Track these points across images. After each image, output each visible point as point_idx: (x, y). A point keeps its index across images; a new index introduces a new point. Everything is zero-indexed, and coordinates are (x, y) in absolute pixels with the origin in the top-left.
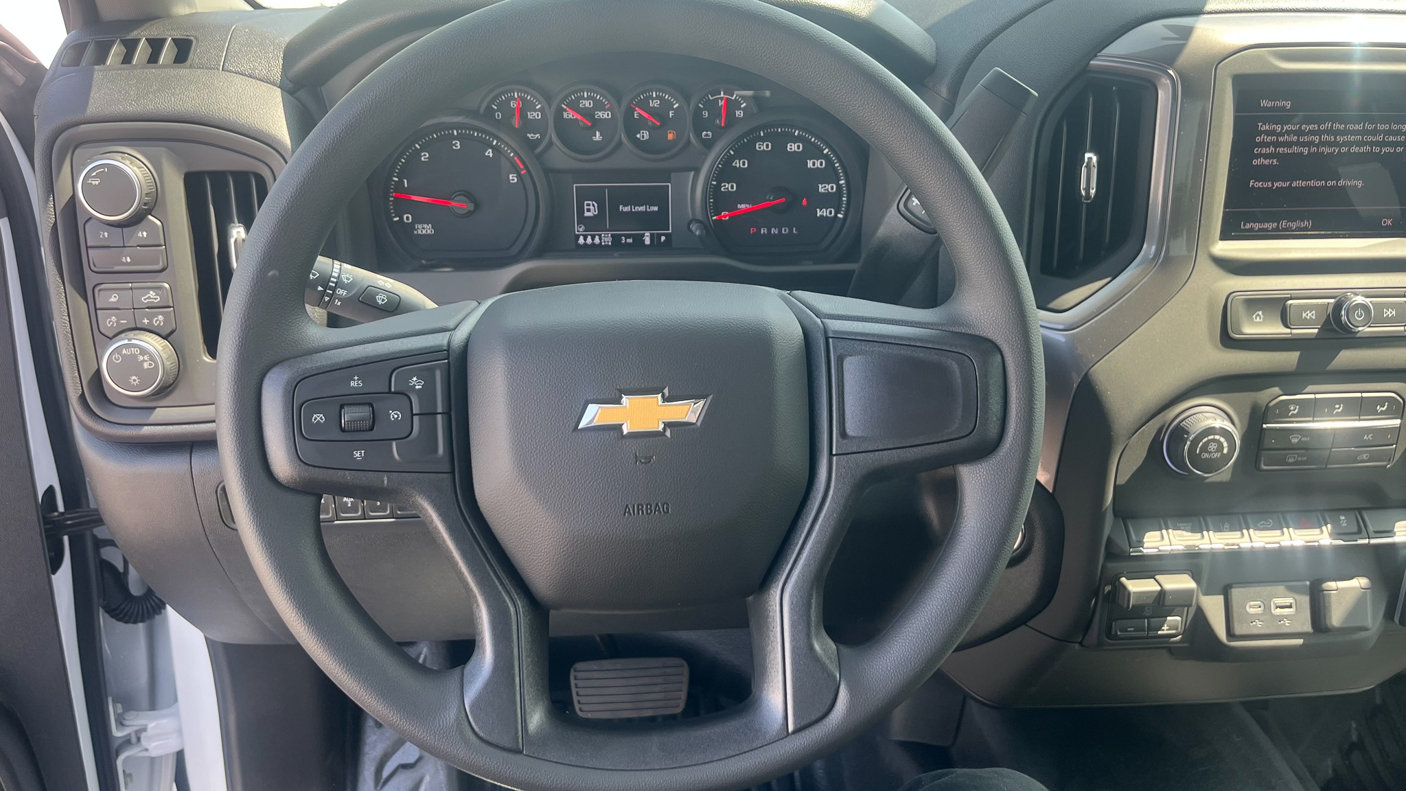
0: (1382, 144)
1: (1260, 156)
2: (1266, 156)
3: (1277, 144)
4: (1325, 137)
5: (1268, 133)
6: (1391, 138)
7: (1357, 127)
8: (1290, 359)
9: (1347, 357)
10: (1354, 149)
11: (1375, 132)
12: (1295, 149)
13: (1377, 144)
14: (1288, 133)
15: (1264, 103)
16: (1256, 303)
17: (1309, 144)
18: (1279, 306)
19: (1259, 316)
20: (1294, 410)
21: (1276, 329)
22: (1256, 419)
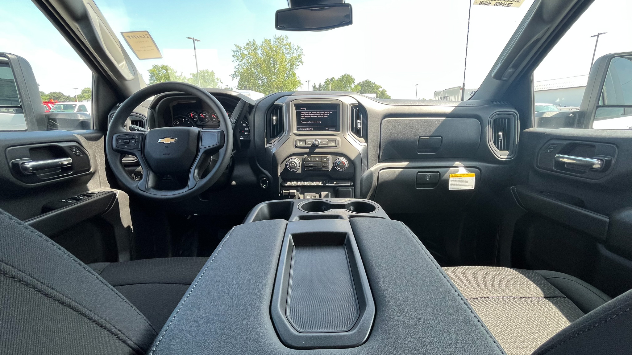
0: (324, 115)
2: (303, 117)
3: (305, 116)
4: (313, 114)
5: (303, 114)
7: (318, 113)
8: (307, 150)
9: (317, 150)
10: (318, 116)
11: (322, 113)
12: (308, 116)
14: (306, 114)
15: (301, 109)
16: (300, 141)
17: (311, 115)
18: (304, 141)
19: (301, 143)
20: (309, 159)
21: (304, 145)
22: (303, 161)
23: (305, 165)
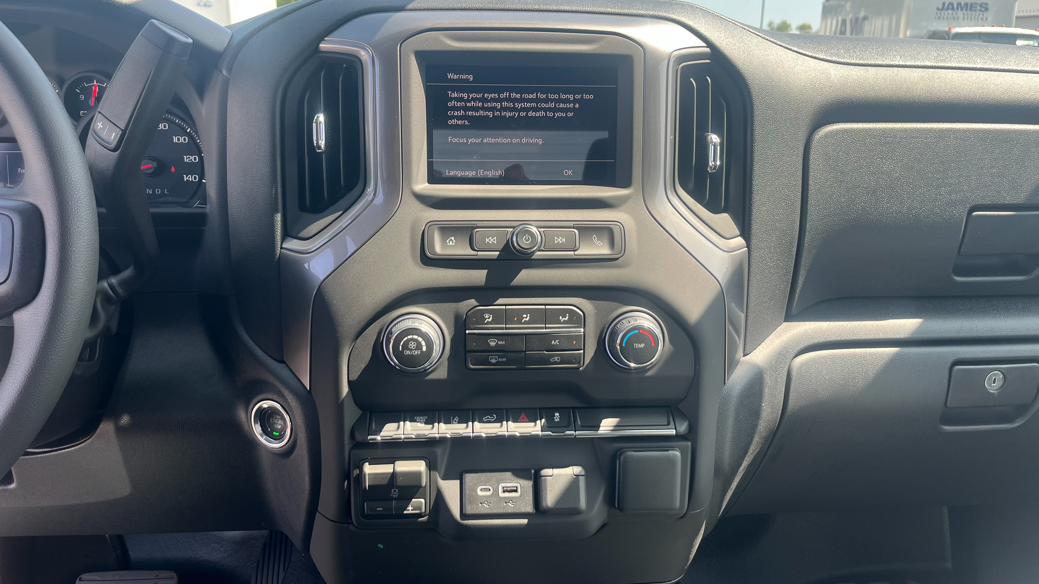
0: (555, 110)
1: (453, 117)
2: (458, 118)
3: (466, 109)
4: (505, 104)
5: (458, 99)
6: (562, 105)
7: (531, 96)
8: (479, 276)
9: (526, 276)
10: (531, 114)
11: (546, 101)
12: (481, 113)
13: (550, 109)
14: (474, 100)
15: (450, 76)
16: (447, 230)
17: (493, 109)
18: (467, 231)
19: (452, 241)
20: (489, 318)
21: (464, 251)
22: (460, 324)
23: (472, 345)
